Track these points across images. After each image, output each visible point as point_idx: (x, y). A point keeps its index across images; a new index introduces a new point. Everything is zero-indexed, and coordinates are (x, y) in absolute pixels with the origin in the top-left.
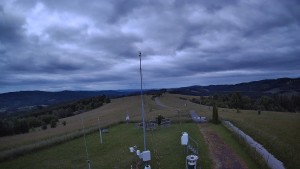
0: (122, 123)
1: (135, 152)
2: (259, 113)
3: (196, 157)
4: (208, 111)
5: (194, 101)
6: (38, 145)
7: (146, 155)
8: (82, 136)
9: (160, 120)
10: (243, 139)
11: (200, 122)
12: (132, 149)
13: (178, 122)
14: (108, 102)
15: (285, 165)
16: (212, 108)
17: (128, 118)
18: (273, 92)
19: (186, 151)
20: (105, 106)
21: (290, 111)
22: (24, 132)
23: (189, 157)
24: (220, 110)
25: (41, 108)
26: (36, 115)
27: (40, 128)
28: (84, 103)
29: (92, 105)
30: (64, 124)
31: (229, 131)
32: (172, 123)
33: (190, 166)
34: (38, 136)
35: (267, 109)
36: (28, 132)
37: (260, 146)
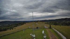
0: (28, 28)
1: (32, 35)
2: (61, 26)
3: (46, 36)
4: (49, 26)
5: (45, 23)
6: (9, 33)
7: (34, 36)
8: (19, 31)
9: (37, 28)
10: (57, 32)
11: (47, 28)
12: (31, 34)
13: (42, 28)
14: (25, 23)
15: (66, 38)
16: (49, 25)
17: (30, 27)
18: (64, 21)
19: (43, 35)
20: (25, 24)
21: (68, 26)
22: (5, 31)
23: (44, 36)
24: (51, 25)
25: (10, 25)
26: (8, 27)
27: (9, 30)
28: (20, 24)
29: (22, 24)
30: (15, 29)
31: (53, 30)
32: (40, 28)
33: (44, 38)
34: (9, 31)
35: (62, 25)
36: (6, 30)
37: (61, 34)
